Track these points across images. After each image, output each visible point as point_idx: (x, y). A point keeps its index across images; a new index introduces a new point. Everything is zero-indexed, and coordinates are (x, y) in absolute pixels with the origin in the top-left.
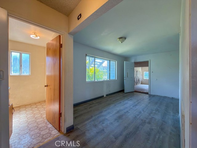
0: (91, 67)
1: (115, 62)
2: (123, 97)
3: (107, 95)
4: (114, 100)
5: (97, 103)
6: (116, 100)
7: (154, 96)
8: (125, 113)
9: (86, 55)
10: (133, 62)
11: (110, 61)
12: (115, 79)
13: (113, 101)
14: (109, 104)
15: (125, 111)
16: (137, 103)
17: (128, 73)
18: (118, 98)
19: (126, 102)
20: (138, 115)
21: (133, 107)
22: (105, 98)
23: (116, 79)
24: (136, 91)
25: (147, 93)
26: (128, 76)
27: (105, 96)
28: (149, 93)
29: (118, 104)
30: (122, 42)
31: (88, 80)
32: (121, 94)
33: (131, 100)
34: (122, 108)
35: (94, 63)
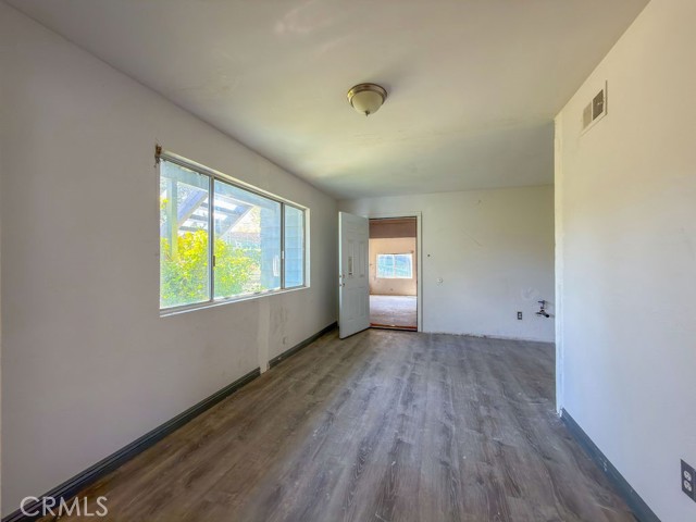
0: (183, 228)
1: (304, 210)
2: (343, 359)
3: (274, 363)
4: (312, 384)
5: (231, 424)
6: (321, 382)
7: (437, 337)
8: (394, 454)
9: (159, 150)
10: (366, 216)
11: (282, 204)
12: (304, 285)
13: (313, 391)
14: (301, 417)
15: (387, 441)
16: (405, 379)
17: (350, 260)
18: (326, 370)
19: (366, 382)
20: (448, 450)
21: (405, 403)
22: (269, 378)
23: (308, 285)
24: (374, 327)
25: (412, 330)
26: (350, 270)
27: (264, 369)
28: (419, 330)
29: (342, 403)
30: (367, 113)
31: (168, 300)
32: (328, 345)
33: (377, 369)
34: (366, 424)
35: (206, 201)
